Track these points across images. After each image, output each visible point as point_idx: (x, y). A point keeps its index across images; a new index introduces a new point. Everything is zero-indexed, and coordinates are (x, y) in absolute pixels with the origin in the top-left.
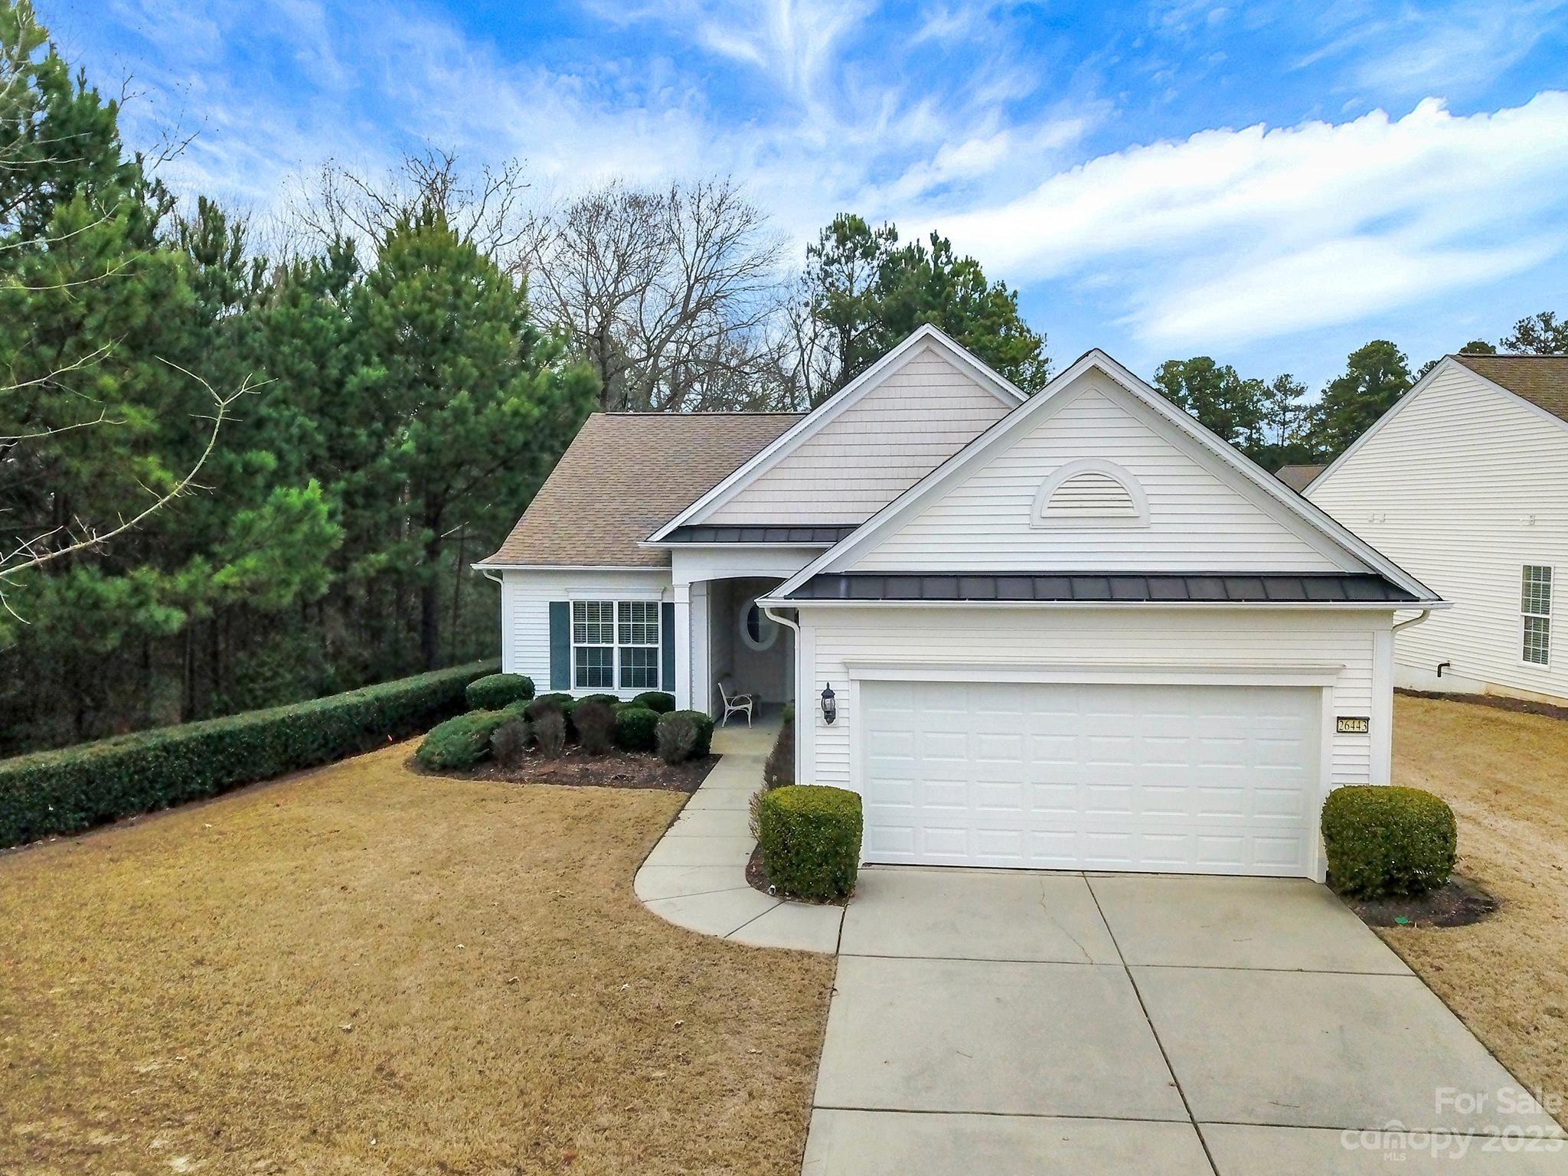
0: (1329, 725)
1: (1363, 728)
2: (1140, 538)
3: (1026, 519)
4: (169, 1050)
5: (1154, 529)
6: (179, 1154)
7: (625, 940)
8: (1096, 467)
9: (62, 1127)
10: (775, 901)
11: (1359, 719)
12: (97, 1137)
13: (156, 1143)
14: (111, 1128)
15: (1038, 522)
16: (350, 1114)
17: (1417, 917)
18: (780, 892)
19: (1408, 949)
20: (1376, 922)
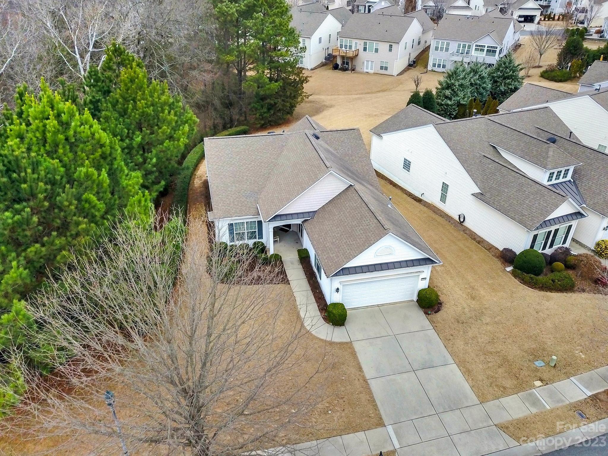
0: (420, 280)
3: (374, 256)
5: (396, 255)
8: (386, 247)
11: (425, 278)
15: (376, 256)
17: (431, 311)
18: (333, 325)
19: (432, 322)
20: (426, 313)
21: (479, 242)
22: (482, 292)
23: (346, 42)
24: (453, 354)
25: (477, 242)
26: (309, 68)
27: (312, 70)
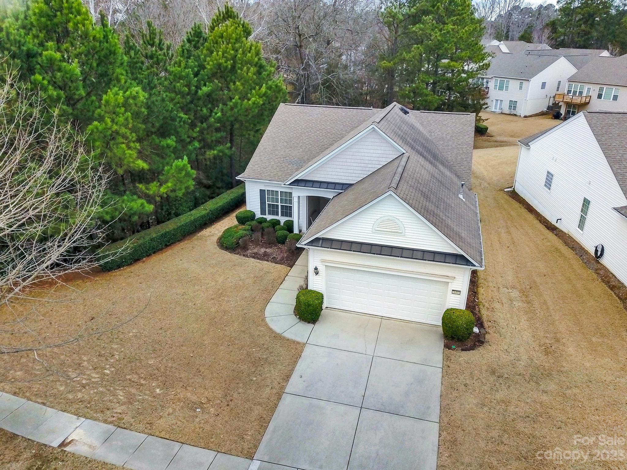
0: (450, 291)
1: (459, 293)
2: (403, 238)
3: (371, 230)
4: (155, 357)
5: (406, 236)
6: (158, 388)
7: (258, 333)
8: (390, 218)
9: (135, 377)
10: (298, 320)
11: (458, 291)
12: (143, 382)
13: (153, 385)
14: (145, 379)
15: (374, 231)
16: (191, 381)
17: (458, 346)
18: (300, 318)
19: (447, 358)
20: (447, 346)
21: (612, 288)
22: (571, 350)
23: (576, 87)
24: (444, 409)
25: (609, 287)
26: (522, 115)
27: (525, 117)
